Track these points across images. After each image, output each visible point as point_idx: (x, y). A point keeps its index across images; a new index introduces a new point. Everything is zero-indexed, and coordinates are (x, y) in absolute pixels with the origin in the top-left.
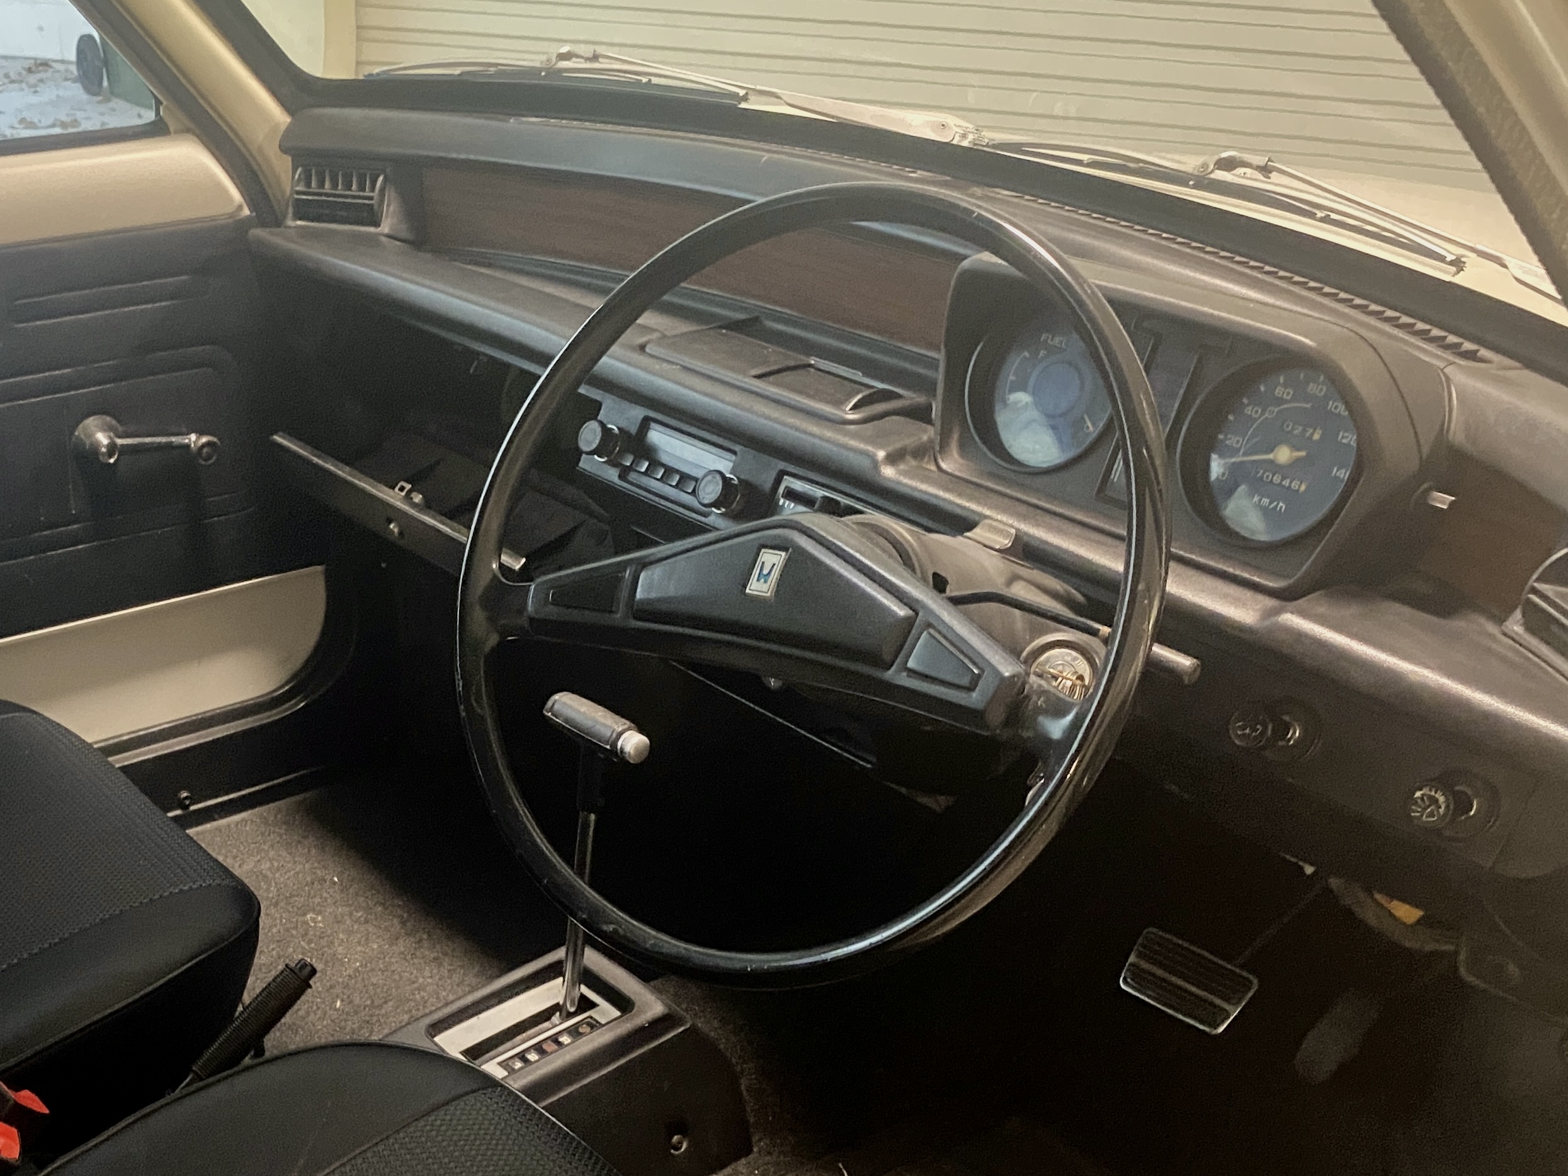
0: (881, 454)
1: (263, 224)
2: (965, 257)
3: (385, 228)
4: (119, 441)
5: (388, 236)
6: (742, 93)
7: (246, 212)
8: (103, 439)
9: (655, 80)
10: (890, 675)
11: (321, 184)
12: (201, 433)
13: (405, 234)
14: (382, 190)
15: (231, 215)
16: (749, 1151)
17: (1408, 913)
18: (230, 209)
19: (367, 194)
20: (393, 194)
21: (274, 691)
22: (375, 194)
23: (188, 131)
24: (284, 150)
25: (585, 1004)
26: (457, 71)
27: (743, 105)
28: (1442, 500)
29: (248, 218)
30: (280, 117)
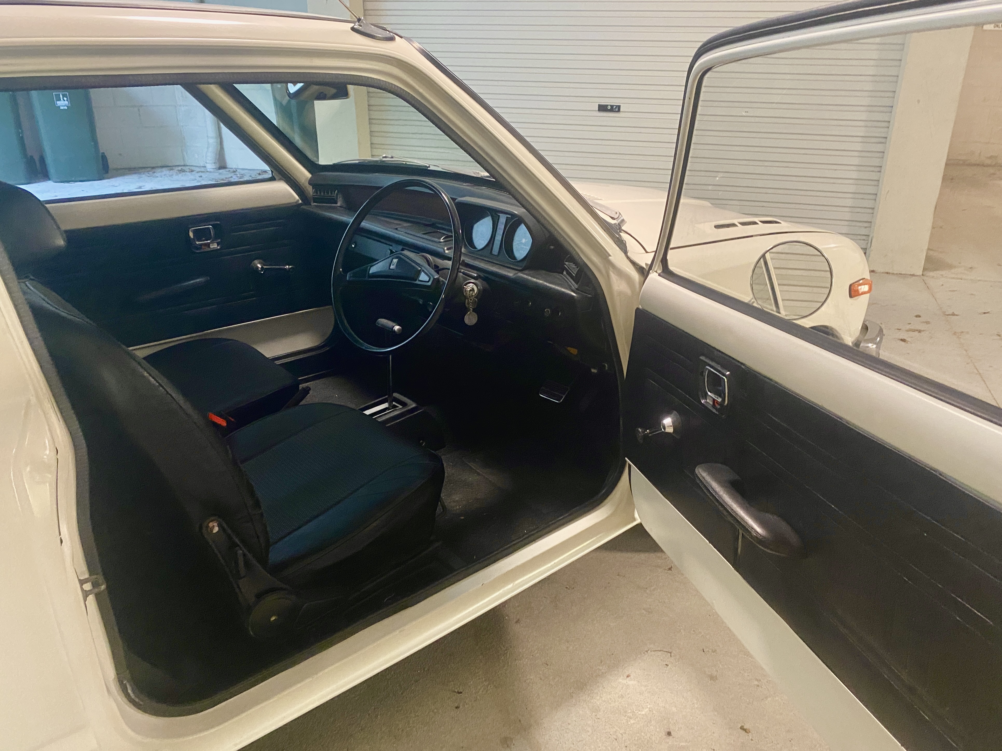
0: (446, 248)
1: (306, 205)
2: (456, 199)
3: (339, 204)
4: (264, 267)
5: (340, 207)
6: (428, 165)
7: (300, 202)
8: (259, 266)
9: (407, 163)
10: (417, 282)
11: (320, 193)
12: (289, 265)
13: (345, 206)
14: (337, 194)
15: (296, 202)
16: (445, 447)
17: (574, 351)
18: (295, 201)
19: (333, 195)
20: (341, 196)
21: (320, 344)
22: (335, 195)
23: (282, 179)
24: (310, 184)
25: (395, 407)
26: (357, 162)
27: (429, 169)
28: (552, 247)
29: (301, 203)
30: (309, 175)
